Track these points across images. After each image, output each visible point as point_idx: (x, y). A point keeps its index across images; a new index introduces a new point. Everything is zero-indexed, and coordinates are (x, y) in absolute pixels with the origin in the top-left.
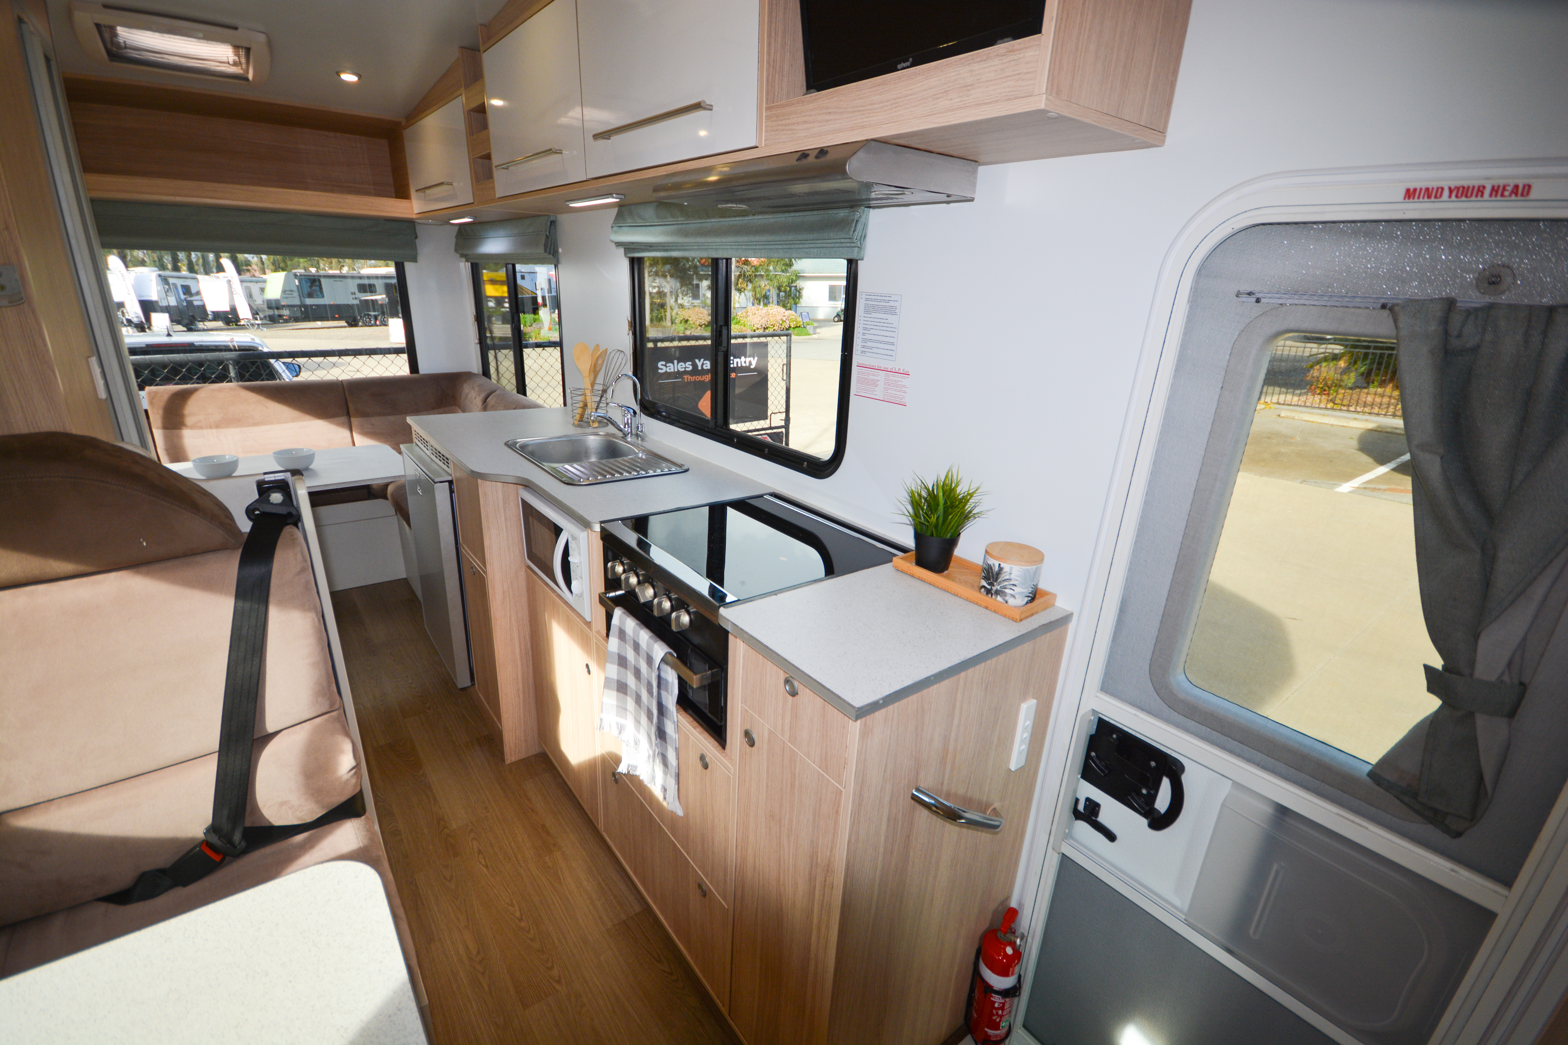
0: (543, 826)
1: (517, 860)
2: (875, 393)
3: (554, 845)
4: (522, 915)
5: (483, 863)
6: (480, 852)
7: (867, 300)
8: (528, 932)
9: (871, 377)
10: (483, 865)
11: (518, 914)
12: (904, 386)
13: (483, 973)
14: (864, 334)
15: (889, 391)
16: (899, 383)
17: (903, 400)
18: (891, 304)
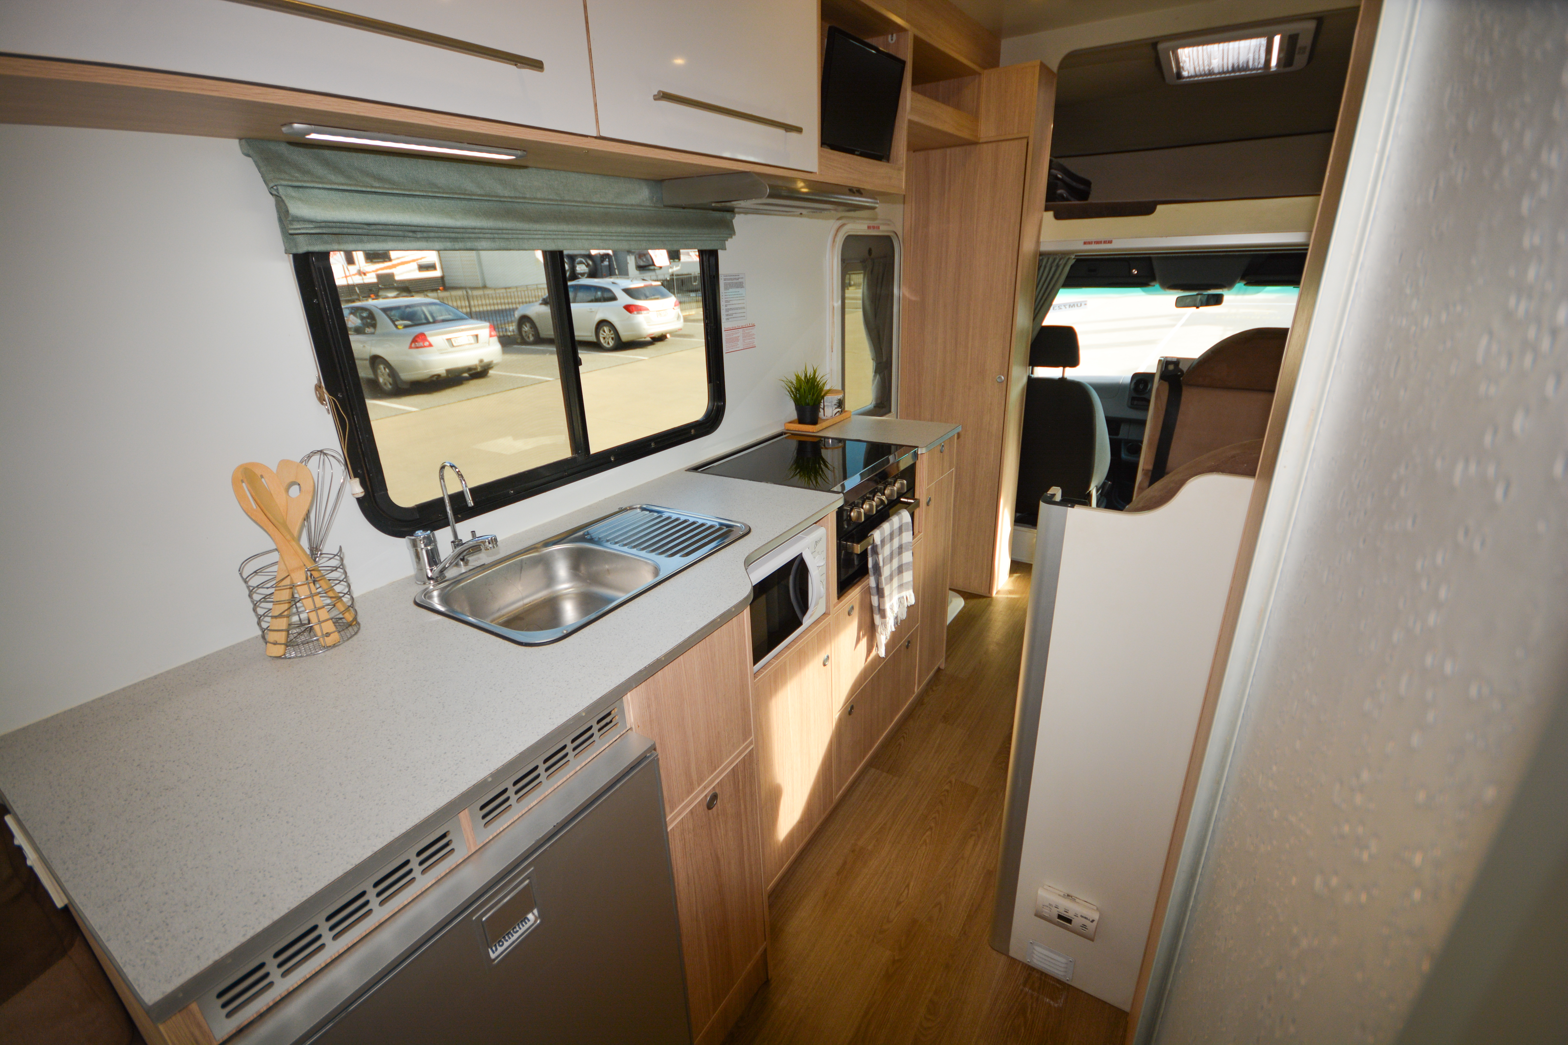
0: (838, 874)
1: (886, 868)
2: (738, 346)
3: (853, 851)
4: (928, 830)
5: (906, 892)
6: (898, 903)
7: (725, 280)
8: (935, 818)
9: (734, 336)
10: (908, 890)
11: (929, 833)
12: (754, 334)
13: (980, 823)
14: (726, 306)
15: (746, 341)
16: (751, 333)
17: (754, 344)
18: (740, 280)
